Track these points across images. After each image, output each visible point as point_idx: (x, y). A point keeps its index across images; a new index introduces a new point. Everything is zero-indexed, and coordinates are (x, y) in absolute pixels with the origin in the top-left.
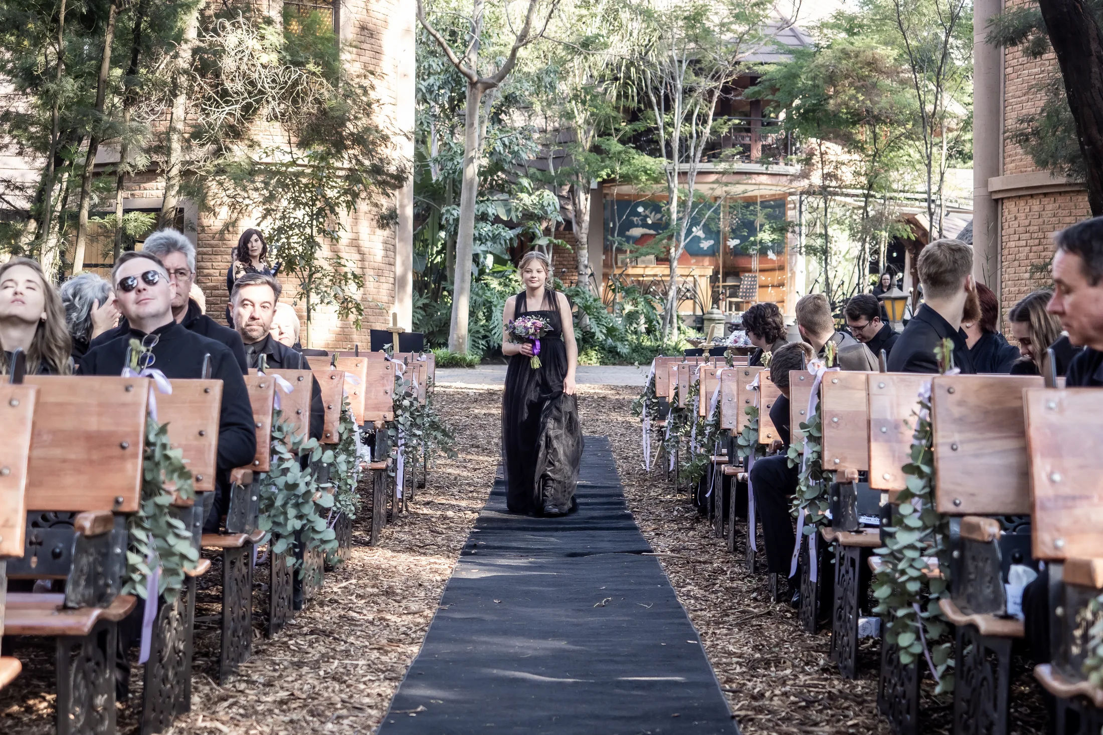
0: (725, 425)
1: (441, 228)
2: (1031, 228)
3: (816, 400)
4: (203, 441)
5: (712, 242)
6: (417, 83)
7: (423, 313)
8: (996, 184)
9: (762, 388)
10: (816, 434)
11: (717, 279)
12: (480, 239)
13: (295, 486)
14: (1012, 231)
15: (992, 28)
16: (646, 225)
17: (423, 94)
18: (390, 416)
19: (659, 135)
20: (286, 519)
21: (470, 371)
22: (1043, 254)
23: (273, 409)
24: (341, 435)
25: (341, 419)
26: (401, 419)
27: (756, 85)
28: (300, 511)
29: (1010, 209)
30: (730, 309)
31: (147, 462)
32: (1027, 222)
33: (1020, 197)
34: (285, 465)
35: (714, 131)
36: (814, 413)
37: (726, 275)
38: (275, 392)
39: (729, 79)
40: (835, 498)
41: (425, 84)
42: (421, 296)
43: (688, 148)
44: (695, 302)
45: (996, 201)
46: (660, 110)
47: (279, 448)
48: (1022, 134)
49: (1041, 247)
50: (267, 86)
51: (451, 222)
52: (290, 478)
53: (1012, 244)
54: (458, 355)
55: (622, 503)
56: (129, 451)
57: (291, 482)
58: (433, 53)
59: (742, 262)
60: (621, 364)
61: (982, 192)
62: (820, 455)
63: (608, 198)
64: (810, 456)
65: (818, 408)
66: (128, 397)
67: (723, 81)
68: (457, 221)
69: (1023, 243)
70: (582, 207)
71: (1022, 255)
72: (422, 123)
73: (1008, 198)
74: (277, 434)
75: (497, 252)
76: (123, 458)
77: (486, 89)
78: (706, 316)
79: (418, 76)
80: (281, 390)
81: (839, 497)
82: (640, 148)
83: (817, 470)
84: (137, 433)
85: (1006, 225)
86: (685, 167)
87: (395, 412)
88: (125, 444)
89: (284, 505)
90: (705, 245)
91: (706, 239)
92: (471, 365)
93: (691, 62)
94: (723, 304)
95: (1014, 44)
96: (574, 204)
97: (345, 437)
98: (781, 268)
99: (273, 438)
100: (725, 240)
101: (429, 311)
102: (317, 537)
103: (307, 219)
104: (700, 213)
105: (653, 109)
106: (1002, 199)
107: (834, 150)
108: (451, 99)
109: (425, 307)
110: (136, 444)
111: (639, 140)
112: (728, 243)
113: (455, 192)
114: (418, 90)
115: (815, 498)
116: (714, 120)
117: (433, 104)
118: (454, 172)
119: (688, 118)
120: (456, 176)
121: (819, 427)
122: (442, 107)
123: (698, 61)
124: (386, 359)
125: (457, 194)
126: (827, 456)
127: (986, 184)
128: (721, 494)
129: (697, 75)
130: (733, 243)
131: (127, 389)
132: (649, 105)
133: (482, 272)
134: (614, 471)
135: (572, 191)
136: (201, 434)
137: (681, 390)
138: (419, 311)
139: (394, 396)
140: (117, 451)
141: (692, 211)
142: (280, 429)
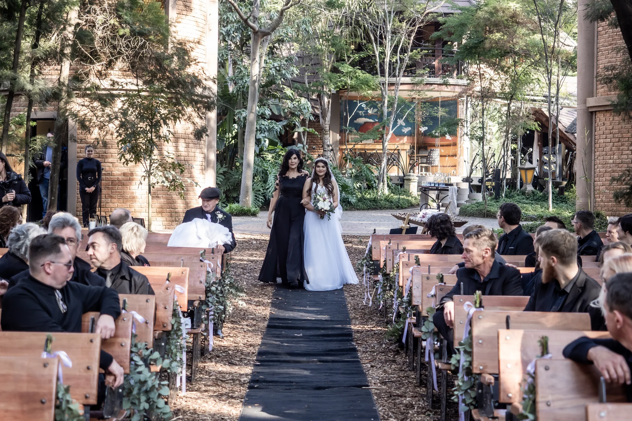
0: (414, 303)
1: (235, 122)
2: (614, 131)
3: (469, 328)
4: (90, 373)
5: (410, 129)
6: (220, 29)
7: (223, 177)
8: (592, 102)
9: (437, 296)
10: (469, 350)
11: (413, 153)
12: (260, 130)
13: (145, 382)
14: (601, 132)
15: (589, 10)
16: (367, 116)
17: (224, 36)
18: (203, 297)
19: (375, 60)
20: (140, 402)
21: (253, 219)
22: (621, 148)
23: (132, 333)
24: (173, 325)
25: (173, 315)
26: (210, 299)
27: (439, 31)
28: (148, 396)
29: (600, 118)
30: (421, 171)
31: (57, 411)
32: (611, 127)
33: (606, 111)
34: (139, 369)
35: (411, 58)
36: (468, 335)
37: (419, 149)
38: (133, 323)
39: (422, 25)
40: (480, 391)
41: (225, 29)
42: (222, 166)
43: (394, 69)
44: (399, 167)
45: (592, 113)
46: (376, 44)
47: (136, 358)
48: (607, 78)
49: (620, 144)
50: (123, 49)
51: (242, 119)
52: (142, 377)
53: (602, 141)
54: (245, 208)
55: (350, 335)
56: (47, 404)
57: (142, 379)
58: (230, 10)
59: (430, 140)
60: (351, 210)
61: (583, 107)
62: (471, 363)
63: (343, 99)
64: (465, 364)
65: (470, 333)
66: (46, 371)
67: (417, 26)
68: (245, 118)
69: (609, 140)
70: (326, 106)
71: (608, 148)
72: (223, 55)
73: (599, 111)
74: (134, 349)
75: (271, 137)
76: (42, 410)
77: (263, 36)
78: (406, 177)
79: (220, 23)
80: (137, 320)
81: (482, 389)
82: (363, 68)
83: (469, 371)
84: (51, 394)
85: (598, 129)
86: (393, 80)
87: (206, 294)
88: (43, 401)
89: (139, 394)
90: (406, 130)
91: (406, 127)
92: (254, 214)
93: (397, 13)
94: (416, 168)
95: (603, 20)
96: (321, 105)
97: (175, 327)
98: (455, 144)
99: (131, 352)
100: (419, 127)
101: (227, 176)
102: (159, 411)
103: (148, 128)
104: (402, 112)
105: (372, 44)
106: (595, 112)
107: (489, 72)
108: (241, 40)
109: (224, 173)
110: (50, 401)
111: (363, 63)
112: (420, 129)
113: (243, 98)
114: (220, 34)
115: (468, 389)
116: (412, 51)
117: (230, 42)
118: (243, 87)
119: (394, 51)
120: (245, 90)
121: (471, 345)
122: (236, 44)
123: (401, 12)
124: (201, 261)
125: (245, 99)
126: (475, 364)
127: (585, 102)
128: (412, 342)
129: (400, 22)
130: (423, 129)
131: (45, 366)
132: (369, 41)
133: (261, 150)
134: (345, 306)
135: (319, 96)
136: (88, 368)
137: (388, 262)
138: (221, 176)
139: (206, 284)
140: (39, 405)
141: (397, 110)
142: (136, 346)
